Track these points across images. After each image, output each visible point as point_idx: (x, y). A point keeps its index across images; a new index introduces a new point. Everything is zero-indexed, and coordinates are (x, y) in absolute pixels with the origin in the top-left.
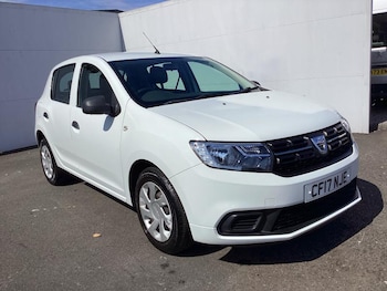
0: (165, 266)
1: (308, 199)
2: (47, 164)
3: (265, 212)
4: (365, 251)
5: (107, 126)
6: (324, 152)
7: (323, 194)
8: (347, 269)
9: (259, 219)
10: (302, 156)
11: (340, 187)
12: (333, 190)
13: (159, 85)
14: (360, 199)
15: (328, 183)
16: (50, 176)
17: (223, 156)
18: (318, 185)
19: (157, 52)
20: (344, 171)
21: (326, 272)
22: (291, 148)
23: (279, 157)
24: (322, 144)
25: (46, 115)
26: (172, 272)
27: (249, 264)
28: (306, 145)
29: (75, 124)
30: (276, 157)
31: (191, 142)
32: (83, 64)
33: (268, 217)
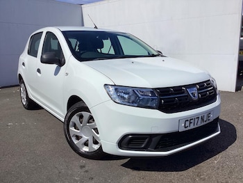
0: (82, 167)
1: (182, 129)
2: (24, 96)
3: (151, 136)
4: (218, 168)
5: (56, 72)
6: (195, 99)
7: (192, 127)
8: (204, 179)
9: (147, 140)
10: (180, 100)
11: (205, 123)
12: (200, 124)
13: (99, 50)
14: (219, 132)
15: (196, 120)
16: (25, 103)
17: (126, 96)
18: (189, 120)
19: (96, 27)
20: (209, 113)
21: (189, 180)
22: (172, 94)
23: (163, 99)
24: (194, 94)
25: (23, 64)
26: (87, 171)
27: (139, 170)
28: (183, 93)
29: (39, 71)
30: (161, 99)
31: (106, 85)
32: (47, 33)
33: (154, 139)
